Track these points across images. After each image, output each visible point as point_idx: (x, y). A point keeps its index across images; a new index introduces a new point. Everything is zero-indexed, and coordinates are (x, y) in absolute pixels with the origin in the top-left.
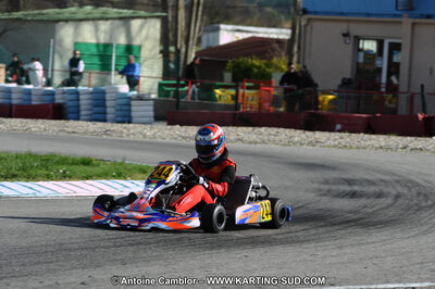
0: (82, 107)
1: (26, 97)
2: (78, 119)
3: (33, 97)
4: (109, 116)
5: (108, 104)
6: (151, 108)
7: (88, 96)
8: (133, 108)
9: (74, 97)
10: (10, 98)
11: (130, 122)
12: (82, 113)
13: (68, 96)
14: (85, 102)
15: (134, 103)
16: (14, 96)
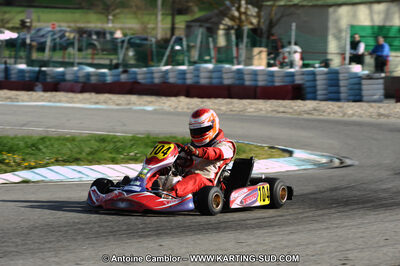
0: (319, 87)
1: (269, 78)
2: (315, 99)
3: (276, 79)
4: (342, 95)
5: (342, 83)
6: (381, 86)
7: (324, 77)
8: (364, 87)
9: (310, 77)
10: (256, 80)
11: (360, 100)
12: (319, 92)
13: (306, 77)
14: (321, 82)
15: (364, 82)
16: (260, 78)
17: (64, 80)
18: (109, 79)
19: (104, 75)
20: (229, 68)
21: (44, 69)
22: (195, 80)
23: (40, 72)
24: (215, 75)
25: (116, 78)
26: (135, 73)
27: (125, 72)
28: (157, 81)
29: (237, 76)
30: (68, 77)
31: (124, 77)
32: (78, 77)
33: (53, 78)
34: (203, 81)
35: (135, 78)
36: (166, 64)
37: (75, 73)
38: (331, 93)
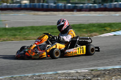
19: (95, 6)
23: (75, 6)
25: (99, 7)
28: (113, 7)
30: (84, 7)
31: (102, 6)
32: (87, 7)
33: (79, 8)
35: (106, 7)
36: (115, 2)
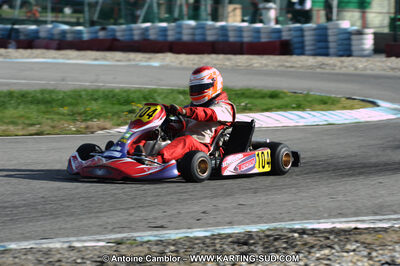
0: (307, 43)
1: (255, 35)
2: (302, 53)
3: (263, 35)
4: (332, 51)
5: (331, 39)
7: (312, 32)
8: (353, 42)
9: (298, 33)
10: (241, 37)
11: (349, 55)
12: (307, 48)
13: (294, 33)
14: (309, 38)
15: (354, 37)
16: (245, 34)
17: (38, 38)
18: (86, 37)
19: (80, 32)
20: (213, 25)
21: (16, 27)
22: (177, 36)
23: (12, 29)
24: (198, 32)
25: (93, 36)
26: (114, 30)
27: (103, 29)
28: (136, 38)
29: (220, 32)
30: (42, 34)
31: (102, 34)
32: (52, 35)
33: (26, 35)
34: (186, 38)
35: (114, 35)
36: (144, 21)
37: (49, 30)
38: (320, 48)
